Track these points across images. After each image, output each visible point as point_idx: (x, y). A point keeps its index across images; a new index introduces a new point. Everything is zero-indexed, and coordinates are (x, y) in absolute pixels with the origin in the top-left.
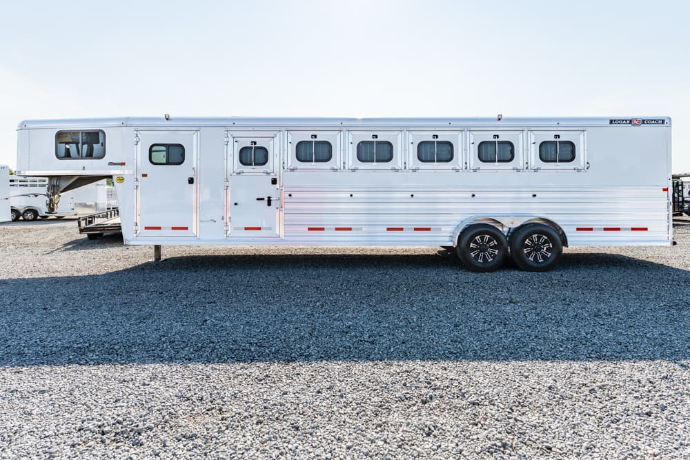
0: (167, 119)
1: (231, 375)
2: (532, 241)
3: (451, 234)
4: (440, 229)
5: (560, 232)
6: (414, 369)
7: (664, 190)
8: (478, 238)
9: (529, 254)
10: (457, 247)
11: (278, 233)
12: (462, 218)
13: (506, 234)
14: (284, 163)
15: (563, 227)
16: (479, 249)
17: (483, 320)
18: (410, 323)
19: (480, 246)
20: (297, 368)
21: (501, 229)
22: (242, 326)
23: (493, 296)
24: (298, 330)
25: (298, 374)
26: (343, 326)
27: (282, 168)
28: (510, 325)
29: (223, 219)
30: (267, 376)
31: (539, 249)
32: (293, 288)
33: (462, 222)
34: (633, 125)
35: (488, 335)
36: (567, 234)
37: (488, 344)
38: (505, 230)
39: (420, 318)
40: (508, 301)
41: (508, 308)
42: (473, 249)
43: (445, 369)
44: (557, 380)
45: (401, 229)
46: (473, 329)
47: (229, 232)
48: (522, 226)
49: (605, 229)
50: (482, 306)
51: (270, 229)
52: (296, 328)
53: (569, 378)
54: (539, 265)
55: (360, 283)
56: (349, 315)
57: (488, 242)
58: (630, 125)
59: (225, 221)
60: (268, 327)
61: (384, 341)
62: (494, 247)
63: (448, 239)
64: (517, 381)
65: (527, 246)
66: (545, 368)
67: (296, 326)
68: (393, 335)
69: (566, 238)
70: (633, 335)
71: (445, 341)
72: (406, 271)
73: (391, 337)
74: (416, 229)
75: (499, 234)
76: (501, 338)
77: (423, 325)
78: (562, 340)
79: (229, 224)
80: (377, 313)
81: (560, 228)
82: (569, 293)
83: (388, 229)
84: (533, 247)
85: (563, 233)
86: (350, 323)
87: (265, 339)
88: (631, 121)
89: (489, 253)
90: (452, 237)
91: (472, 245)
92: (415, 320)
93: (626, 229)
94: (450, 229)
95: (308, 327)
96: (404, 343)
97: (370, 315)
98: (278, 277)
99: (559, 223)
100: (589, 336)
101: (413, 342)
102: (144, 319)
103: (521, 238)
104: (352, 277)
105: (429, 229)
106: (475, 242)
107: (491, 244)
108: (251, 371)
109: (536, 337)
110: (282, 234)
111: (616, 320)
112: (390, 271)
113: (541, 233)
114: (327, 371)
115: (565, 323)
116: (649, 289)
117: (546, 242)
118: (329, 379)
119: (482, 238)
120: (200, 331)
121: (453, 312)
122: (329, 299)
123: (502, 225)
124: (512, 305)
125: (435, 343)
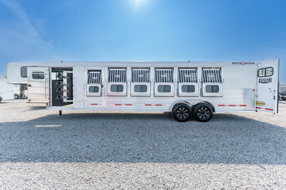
0: (62, 62)
1: (75, 177)
2: (201, 110)
3: (170, 107)
4: (165, 105)
5: (212, 107)
6: (157, 175)
7: (253, 90)
8: (180, 109)
9: (200, 115)
10: (172, 112)
11: (104, 106)
12: (174, 101)
13: (191, 107)
14: (106, 79)
15: (213, 105)
16: (180, 113)
17: (185, 147)
18: (155, 148)
19: (181, 112)
20: (105, 174)
21: (189, 105)
22: (85, 148)
23: (187, 134)
24: (107, 151)
25: (105, 177)
26: (126, 149)
27: (105, 81)
28: (197, 149)
29: (83, 101)
30: (90, 178)
31: (204, 113)
32: (108, 129)
33: (174, 102)
34: (242, 65)
35: (188, 155)
36: (215, 107)
37: (189, 160)
38: (190, 106)
39: (158, 145)
40: (194, 137)
41: (195, 140)
42: (178, 113)
43: (171, 175)
44: (225, 184)
45: (151, 105)
46: (181, 151)
47: (85, 106)
48: (198, 104)
49: (230, 106)
50: (183, 139)
51: (101, 104)
52: (107, 150)
53: (230, 183)
54: (204, 120)
55: (135, 126)
56: (129, 143)
57: (184, 110)
58: (241, 65)
59: (84, 101)
60: (95, 149)
61: (144, 158)
62: (187, 112)
63: (168, 109)
64: (206, 184)
65: (199, 112)
66: (217, 175)
67: (107, 148)
68: (148, 154)
69: (214, 109)
70: (251, 155)
71: (170, 158)
72: (152, 121)
73: (147, 155)
74: (156, 105)
75: (188, 107)
76: (194, 157)
77: (160, 149)
78: (221, 158)
79: (85, 102)
80: (141, 142)
81: (212, 105)
82: (217, 132)
83: (146, 105)
84: (201, 112)
85: (213, 107)
86: (130, 147)
87: (93, 156)
88: (241, 63)
89: (184, 114)
90: (170, 108)
91: (178, 112)
92: (157, 146)
93: (238, 106)
94: (169, 105)
95: (112, 149)
96: (152, 159)
97: (138, 143)
98: (103, 124)
99: (212, 103)
100: (232, 156)
101: (156, 158)
102: (47, 144)
103: (197, 109)
104: (131, 124)
105: (161, 105)
106: (179, 110)
107: (185, 111)
108: (84, 175)
109: (209, 156)
110: (105, 106)
111: (241, 147)
112: (146, 121)
113: (205, 107)
114: (118, 176)
115: (220, 148)
116: (250, 131)
117: (206, 110)
118: (118, 181)
119: (182, 109)
120: (67, 151)
121: (172, 142)
122: (122, 134)
123: (189, 104)
124: (196, 138)
125: (165, 159)
